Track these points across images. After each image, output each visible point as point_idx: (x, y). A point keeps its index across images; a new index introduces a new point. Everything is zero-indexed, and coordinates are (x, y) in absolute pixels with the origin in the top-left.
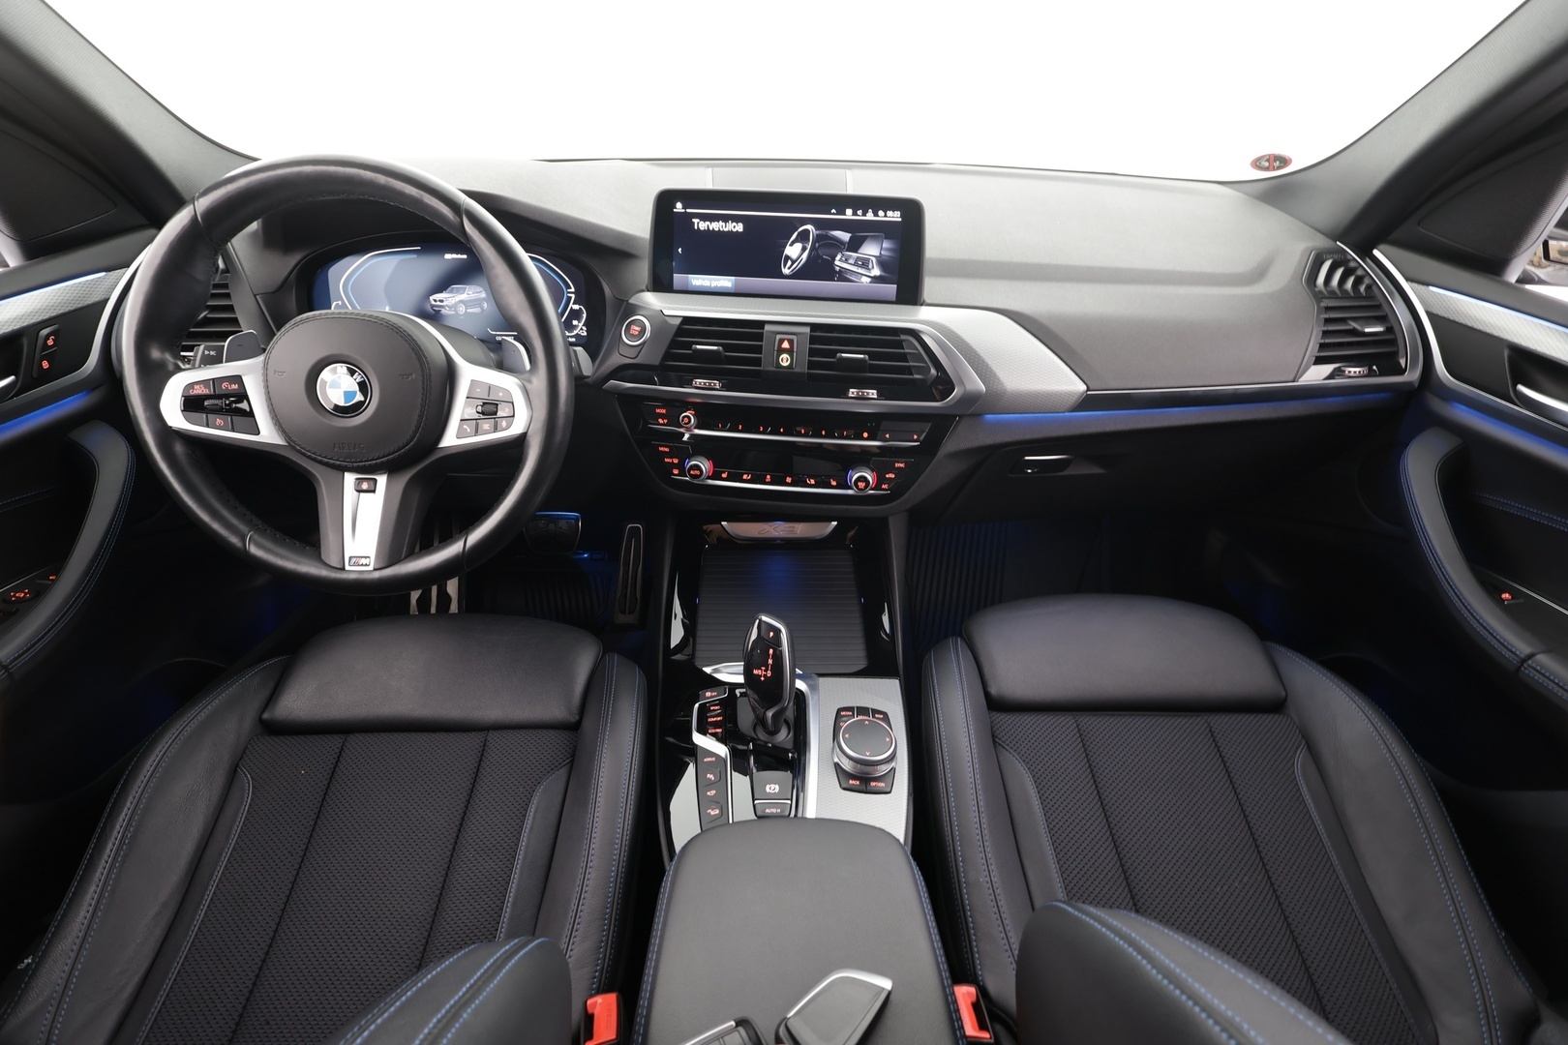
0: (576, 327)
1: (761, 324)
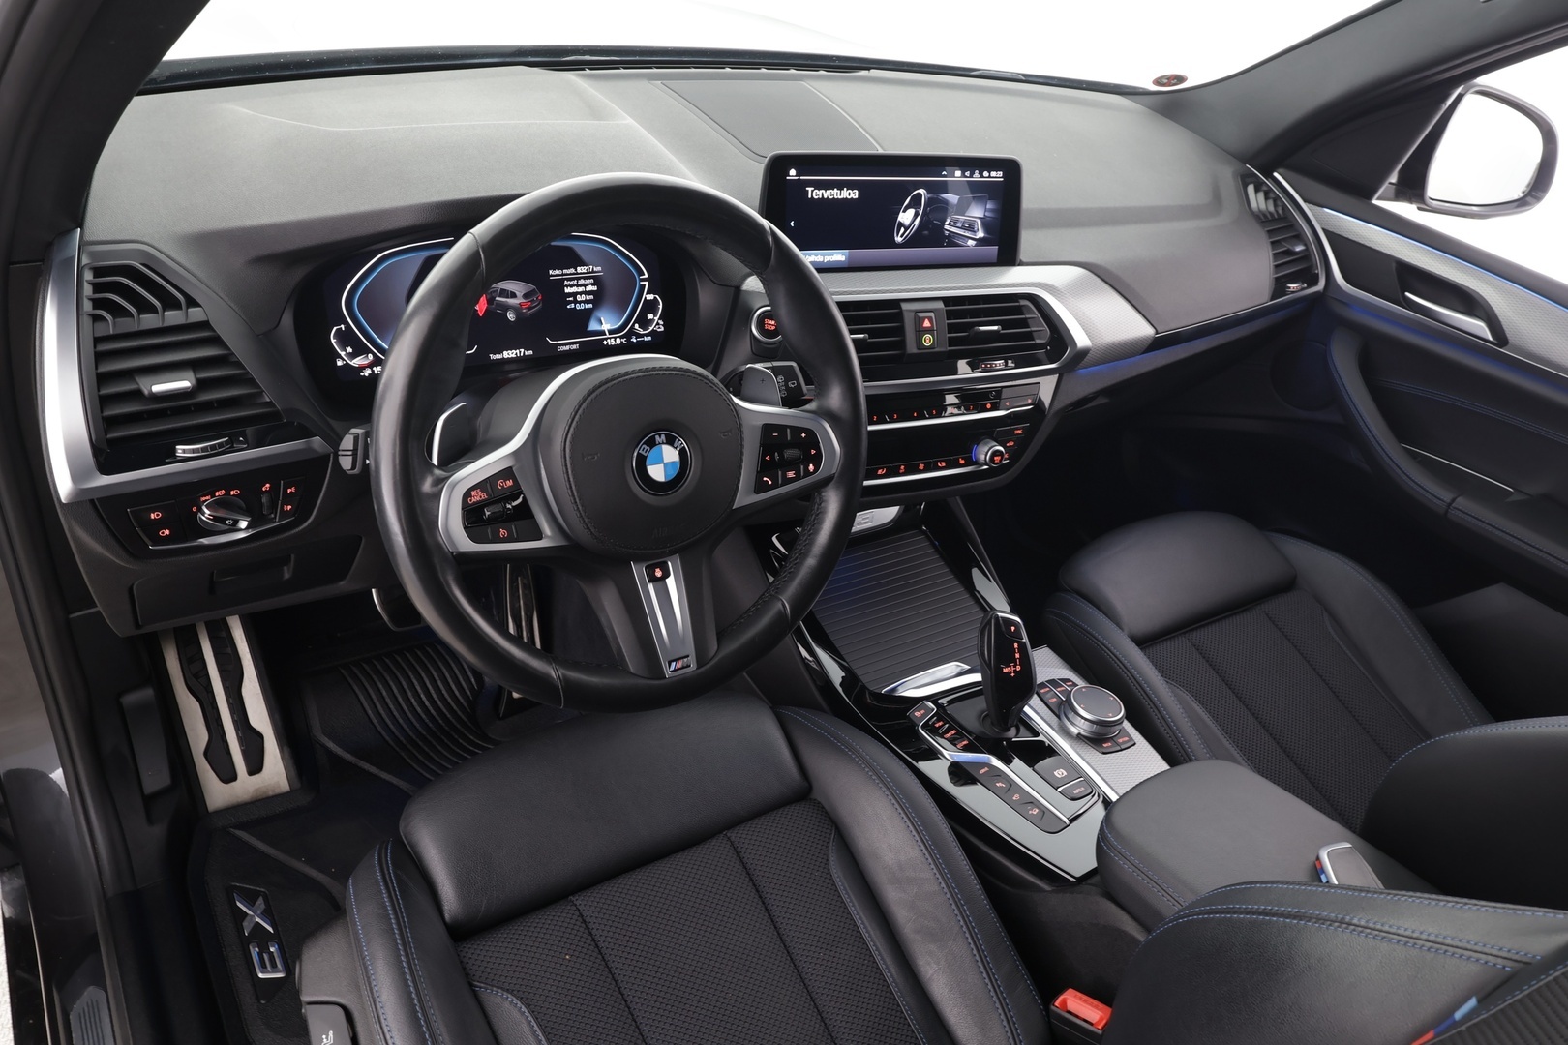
0: (652, 321)
1: (896, 303)
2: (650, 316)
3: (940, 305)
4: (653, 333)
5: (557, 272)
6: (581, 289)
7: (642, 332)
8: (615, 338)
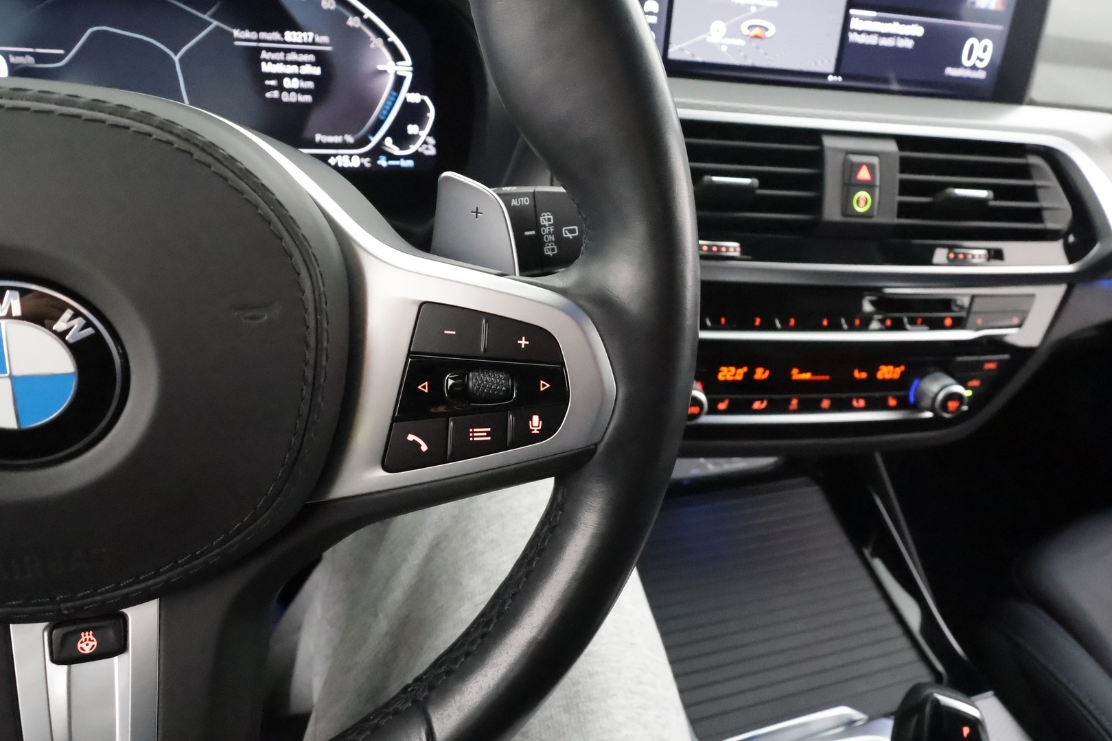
0: (414, 138)
1: (814, 136)
2: (412, 129)
3: (892, 147)
4: (416, 156)
5: (247, 34)
6: (292, 69)
7: (396, 151)
8: (351, 156)
